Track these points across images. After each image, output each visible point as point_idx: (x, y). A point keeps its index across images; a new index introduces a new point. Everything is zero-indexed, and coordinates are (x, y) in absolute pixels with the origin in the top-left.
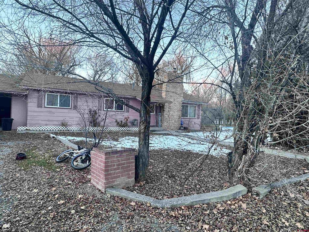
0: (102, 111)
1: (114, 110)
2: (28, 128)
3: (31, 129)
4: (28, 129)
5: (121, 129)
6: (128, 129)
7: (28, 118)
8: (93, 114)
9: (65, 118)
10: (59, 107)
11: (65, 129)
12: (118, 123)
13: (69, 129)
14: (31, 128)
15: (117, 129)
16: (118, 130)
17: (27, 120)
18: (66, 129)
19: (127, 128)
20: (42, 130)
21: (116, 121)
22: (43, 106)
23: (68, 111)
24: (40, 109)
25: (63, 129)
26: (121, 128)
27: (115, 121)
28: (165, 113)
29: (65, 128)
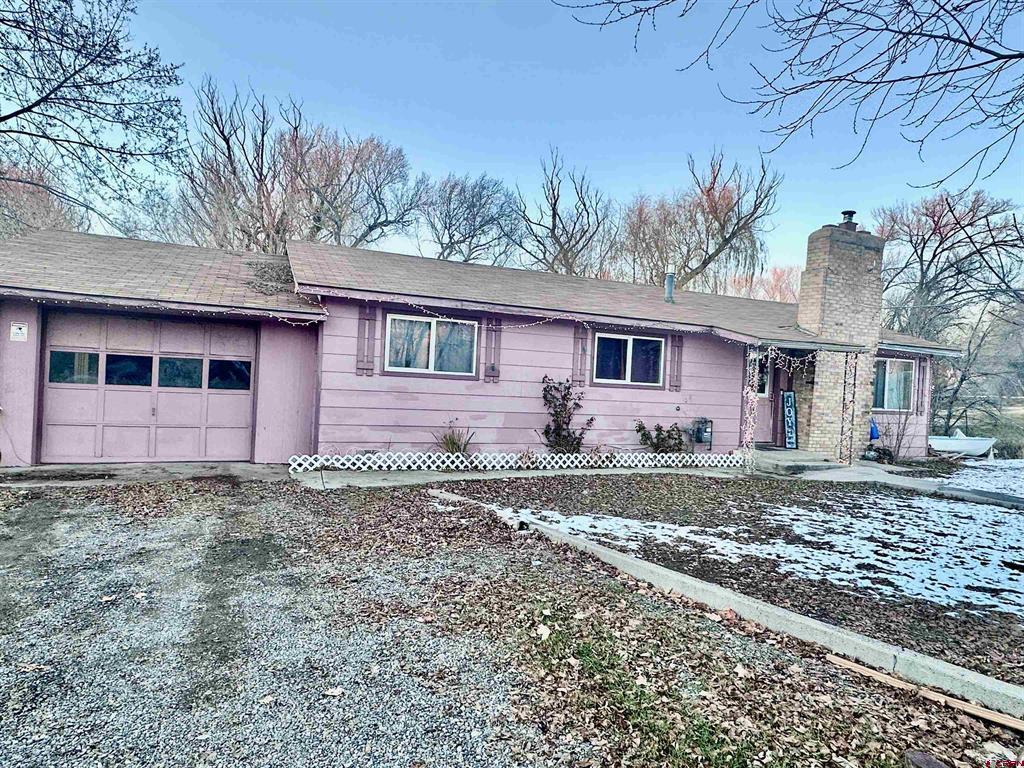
0: (587, 387)
1: (628, 381)
2: (327, 460)
3: (338, 465)
4: (326, 464)
5: (663, 462)
6: (687, 457)
7: (323, 419)
8: (558, 400)
9: (456, 415)
10: (433, 372)
11: (462, 462)
12: (646, 437)
13: (476, 462)
14: (338, 460)
15: (647, 461)
16: (650, 462)
17: (317, 425)
18: (466, 463)
19: (684, 458)
20: (380, 467)
21: (641, 428)
22: (377, 370)
23: (467, 388)
24: (365, 382)
25: (457, 462)
26: (663, 457)
27: (634, 425)
28: (816, 394)
29: (462, 458)
